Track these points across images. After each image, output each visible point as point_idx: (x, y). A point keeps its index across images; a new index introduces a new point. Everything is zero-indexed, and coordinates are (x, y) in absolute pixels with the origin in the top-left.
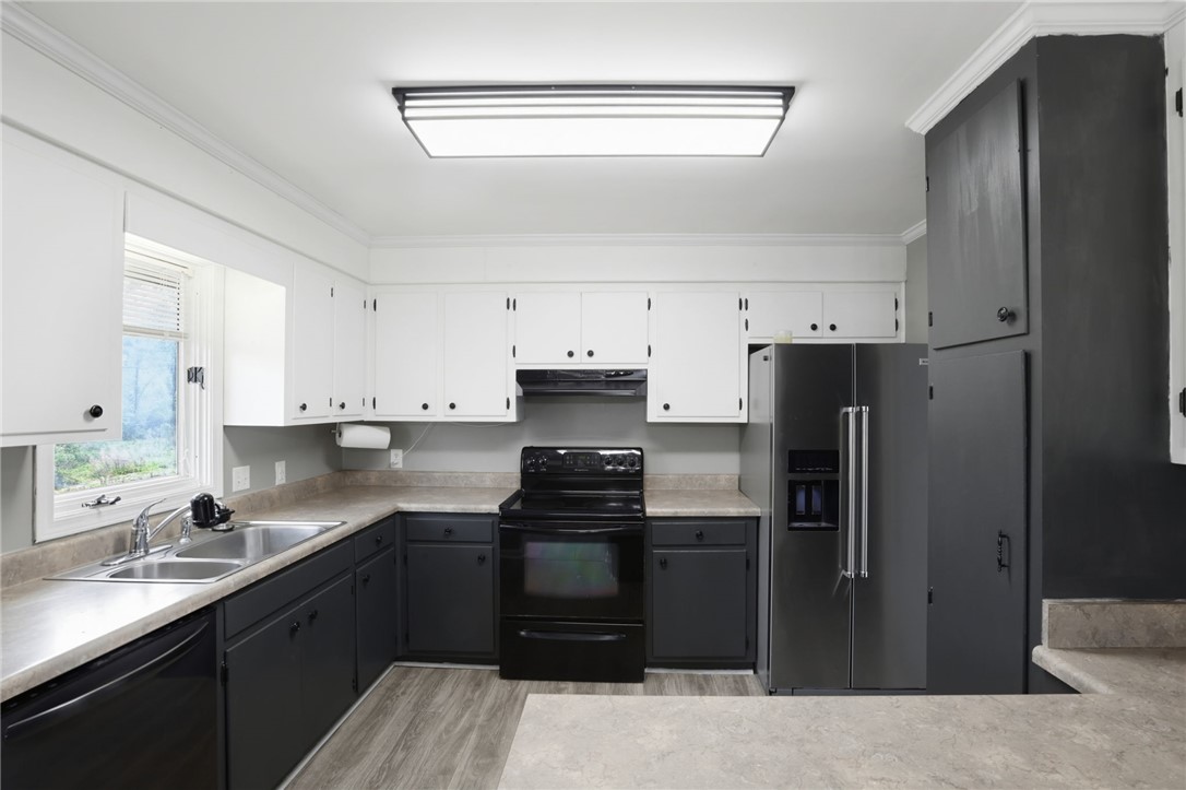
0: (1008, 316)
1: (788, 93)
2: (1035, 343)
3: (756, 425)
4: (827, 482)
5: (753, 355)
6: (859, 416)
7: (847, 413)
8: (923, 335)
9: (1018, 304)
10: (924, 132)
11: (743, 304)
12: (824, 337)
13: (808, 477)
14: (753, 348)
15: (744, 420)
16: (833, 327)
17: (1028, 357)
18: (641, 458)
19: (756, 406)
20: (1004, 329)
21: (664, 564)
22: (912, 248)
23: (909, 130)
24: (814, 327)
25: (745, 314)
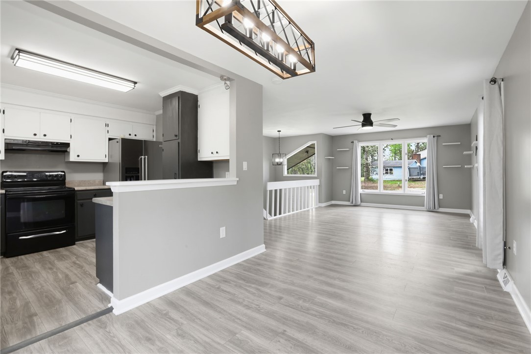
0: (176, 136)
1: (135, 83)
2: (179, 141)
3: (110, 163)
4: (136, 176)
5: (110, 141)
6: (145, 158)
7: (142, 158)
8: (161, 139)
9: (177, 134)
10: (163, 96)
11: (107, 125)
12: (133, 137)
13: (131, 175)
14: (110, 139)
15: (107, 161)
16: (135, 135)
17: (179, 143)
18: (65, 175)
19: (111, 157)
20: (175, 138)
21: (82, 205)
22: (158, 117)
23: (159, 95)
24: (130, 135)
25: (107, 128)
